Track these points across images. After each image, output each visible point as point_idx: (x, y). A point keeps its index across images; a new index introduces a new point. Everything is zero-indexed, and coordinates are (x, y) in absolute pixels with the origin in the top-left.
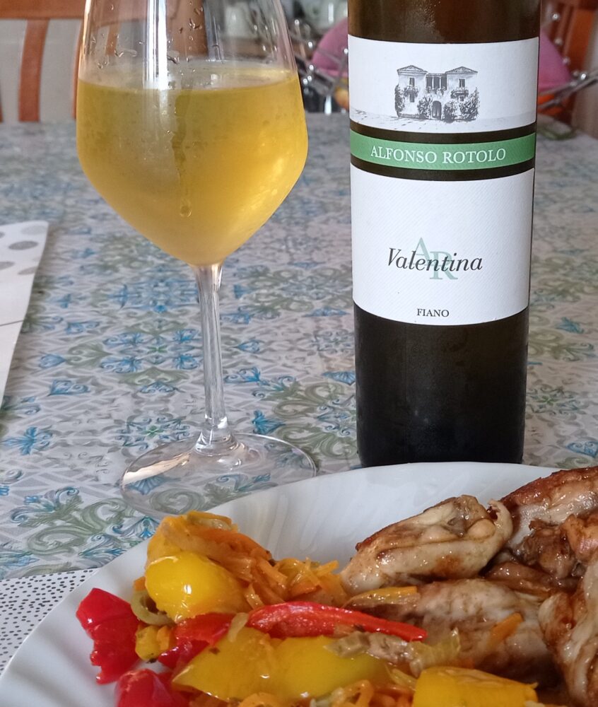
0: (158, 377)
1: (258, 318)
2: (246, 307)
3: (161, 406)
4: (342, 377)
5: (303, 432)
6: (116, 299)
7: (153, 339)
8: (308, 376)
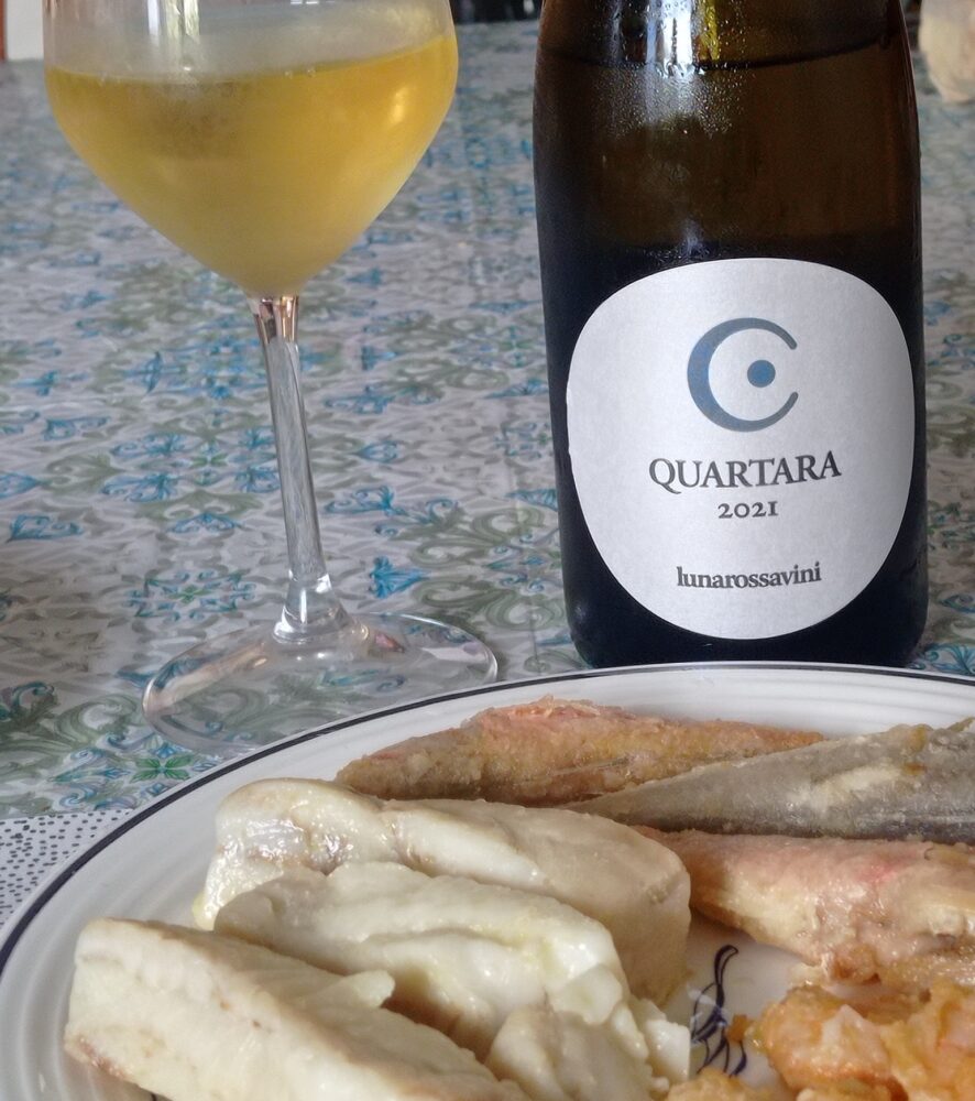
0: (207, 506)
1: (400, 402)
2: (382, 384)
3: (208, 553)
4: (544, 498)
5: (459, 589)
6: (141, 377)
7: (201, 444)
8: (480, 498)
